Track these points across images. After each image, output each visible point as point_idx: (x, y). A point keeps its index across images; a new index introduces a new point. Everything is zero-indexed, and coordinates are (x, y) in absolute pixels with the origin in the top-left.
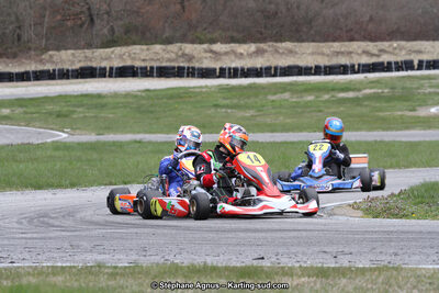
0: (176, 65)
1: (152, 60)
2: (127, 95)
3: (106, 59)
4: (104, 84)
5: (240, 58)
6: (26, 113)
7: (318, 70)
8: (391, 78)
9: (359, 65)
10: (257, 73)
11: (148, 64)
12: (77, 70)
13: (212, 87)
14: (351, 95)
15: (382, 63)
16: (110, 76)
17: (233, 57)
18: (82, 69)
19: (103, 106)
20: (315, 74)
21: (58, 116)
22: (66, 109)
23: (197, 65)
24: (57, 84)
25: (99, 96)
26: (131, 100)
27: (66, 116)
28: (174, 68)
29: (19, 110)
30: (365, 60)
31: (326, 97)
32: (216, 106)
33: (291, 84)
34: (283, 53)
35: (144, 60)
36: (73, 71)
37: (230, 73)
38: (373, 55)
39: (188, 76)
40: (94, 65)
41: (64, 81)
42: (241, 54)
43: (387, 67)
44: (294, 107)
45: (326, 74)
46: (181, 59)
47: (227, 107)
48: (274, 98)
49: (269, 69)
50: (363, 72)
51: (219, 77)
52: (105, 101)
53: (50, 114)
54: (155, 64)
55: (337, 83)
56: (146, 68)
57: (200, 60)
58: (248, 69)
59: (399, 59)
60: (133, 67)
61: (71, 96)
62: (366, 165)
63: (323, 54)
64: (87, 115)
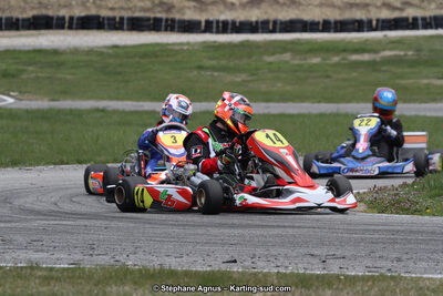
0: (152, 15)
1: (122, 8)
2: (91, 51)
3: (65, 6)
4: (62, 38)
5: (231, 10)
7: (326, 26)
8: (417, 37)
9: (378, 20)
10: (252, 27)
11: (117, 14)
12: (28, 20)
13: (196, 44)
14: (366, 57)
15: (407, 19)
16: (70, 28)
17: (222, 7)
18: (35, 17)
19: (60, 65)
20: (323, 31)
21: (4, 76)
22: (14, 67)
23: (177, 17)
24: (4, 36)
25: (56, 52)
26: (94, 58)
27: (13, 76)
28: (149, 19)
30: (386, 14)
31: (336, 59)
32: (200, 68)
33: (293, 42)
34: (284, 4)
35: (112, 9)
36: (24, 20)
37: (218, 27)
38: (394, 8)
39: (166, 30)
40: (50, 13)
41: (13, 33)
42: (233, 4)
43: (413, 24)
44: (296, 71)
45: (336, 31)
46: (159, 9)
47: (213, 69)
48: (271, 59)
49: (266, 23)
50: (383, 29)
51: (205, 32)
52: (63, 58)
54: (126, 14)
55: (350, 42)
56: (114, 18)
57: (181, 10)
58: (242, 23)
59: (428, 14)
60: (98, 17)
61: (20, 52)
62: (424, 146)
63: (333, 6)
64: (40, 75)
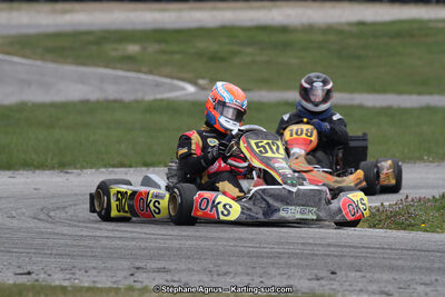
2: (329, 29)
4: (301, 11)
6: (164, 52)
21: (212, 59)
22: (227, 48)
24: (228, 9)
25: (284, 29)
26: (332, 38)
27: (222, 59)
29: (153, 48)
52: (291, 37)
53: (200, 55)
61: (241, 28)
64: (258, 58)
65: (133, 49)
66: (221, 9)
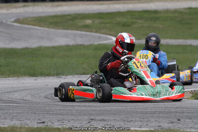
2: (176, 11)
6: (102, 23)
21: (124, 26)
22: (130, 20)
24: (131, 3)
25: (156, 12)
26: (177, 15)
27: (128, 26)
29: (97, 21)
52: (159, 15)
53: (118, 24)
64: (144, 25)
65: (89, 22)
66: (128, 3)
